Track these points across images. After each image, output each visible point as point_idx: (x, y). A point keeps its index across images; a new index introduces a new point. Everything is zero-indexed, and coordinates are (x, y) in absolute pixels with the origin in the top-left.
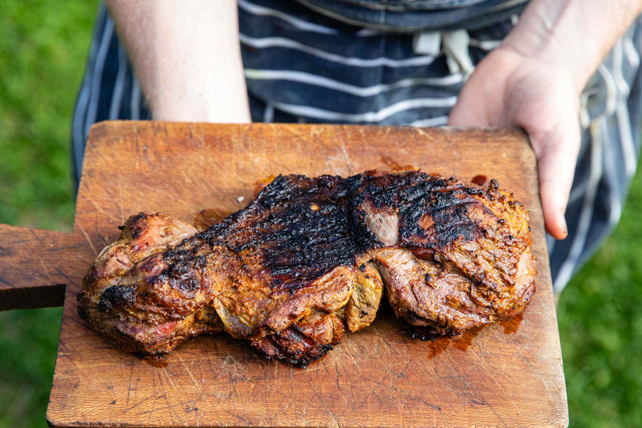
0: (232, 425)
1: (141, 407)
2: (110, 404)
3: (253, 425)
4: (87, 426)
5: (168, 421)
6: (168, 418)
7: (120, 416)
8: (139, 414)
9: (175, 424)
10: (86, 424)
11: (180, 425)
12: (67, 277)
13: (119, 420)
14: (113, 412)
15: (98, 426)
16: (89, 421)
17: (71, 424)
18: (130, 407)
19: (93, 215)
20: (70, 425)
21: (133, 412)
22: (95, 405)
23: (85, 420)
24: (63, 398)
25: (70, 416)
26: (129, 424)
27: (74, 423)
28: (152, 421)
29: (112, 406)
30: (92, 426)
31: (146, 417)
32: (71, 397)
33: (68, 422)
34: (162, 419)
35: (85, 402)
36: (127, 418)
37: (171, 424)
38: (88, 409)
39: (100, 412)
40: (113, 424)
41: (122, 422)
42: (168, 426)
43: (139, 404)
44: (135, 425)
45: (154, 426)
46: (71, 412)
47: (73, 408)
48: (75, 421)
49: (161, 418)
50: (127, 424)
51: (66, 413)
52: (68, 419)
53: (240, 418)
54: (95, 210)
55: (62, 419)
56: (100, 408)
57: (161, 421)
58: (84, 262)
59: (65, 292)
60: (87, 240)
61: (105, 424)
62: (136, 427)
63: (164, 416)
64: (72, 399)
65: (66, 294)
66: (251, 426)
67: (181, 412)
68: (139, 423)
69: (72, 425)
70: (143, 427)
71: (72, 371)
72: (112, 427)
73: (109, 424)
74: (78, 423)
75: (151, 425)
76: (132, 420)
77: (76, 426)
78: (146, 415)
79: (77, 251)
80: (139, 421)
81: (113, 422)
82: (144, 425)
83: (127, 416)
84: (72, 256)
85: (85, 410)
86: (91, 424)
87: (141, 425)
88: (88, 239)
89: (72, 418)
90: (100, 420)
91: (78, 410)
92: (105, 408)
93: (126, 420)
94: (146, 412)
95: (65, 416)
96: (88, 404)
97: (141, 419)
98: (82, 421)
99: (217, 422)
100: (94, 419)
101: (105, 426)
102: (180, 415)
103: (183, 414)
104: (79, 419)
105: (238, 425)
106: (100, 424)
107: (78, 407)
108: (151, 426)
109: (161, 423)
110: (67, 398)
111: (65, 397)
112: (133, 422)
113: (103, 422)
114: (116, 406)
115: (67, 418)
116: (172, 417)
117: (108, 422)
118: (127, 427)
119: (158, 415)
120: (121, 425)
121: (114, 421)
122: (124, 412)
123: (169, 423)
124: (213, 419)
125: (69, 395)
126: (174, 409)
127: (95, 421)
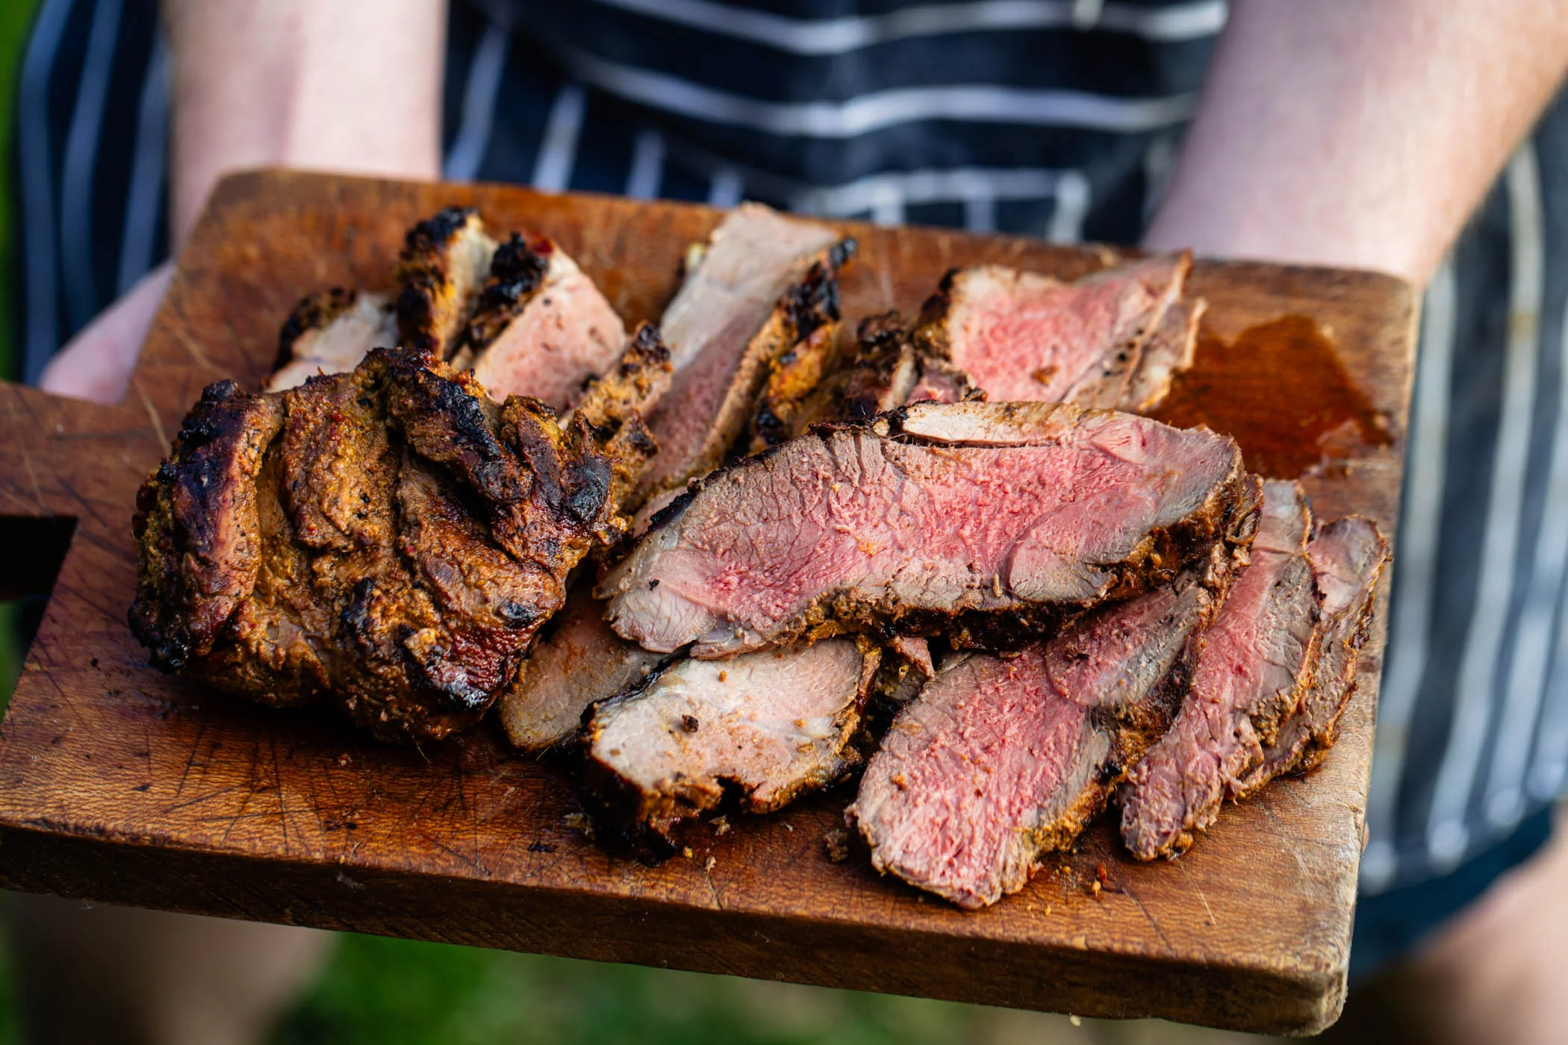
0: (439, 871)
1: (212, 805)
2: (134, 789)
3: (493, 878)
4: (66, 833)
5: (275, 843)
6: (276, 836)
7: (155, 819)
8: (203, 819)
9: (291, 853)
10: (66, 826)
11: (303, 856)
12: (84, 501)
13: (149, 826)
14: (138, 809)
15: (96, 836)
16: (74, 821)
17: (28, 821)
18: (183, 802)
20: (24, 826)
21: (191, 813)
22: (95, 787)
23: (63, 816)
24: (19, 763)
25: (30, 803)
26: (174, 838)
27: (35, 822)
28: (234, 840)
29: (139, 794)
30: (80, 834)
31: (221, 827)
32: (38, 764)
33: (20, 816)
34: (260, 838)
35: (73, 778)
36: (169, 824)
37: (280, 851)
38: (76, 793)
39: (107, 803)
40: (133, 834)
41: (156, 833)
42: (273, 855)
43: (207, 798)
44: (189, 845)
45: (236, 852)
46: (34, 797)
47: (41, 788)
48: (39, 816)
49: (258, 835)
50: (168, 839)
51: (18, 796)
52: (22, 811)
53: (462, 857)
54: (189, 360)
55: (8, 807)
56: (107, 795)
57: (257, 841)
59: (71, 534)
60: (154, 428)
61: (114, 830)
62: (191, 848)
63: (266, 831)
64: (40, 767)
65: (75, 539)
66: (487, 878)
67: (312, 827)
68: (200, 840)
69: (29, 826)
70: (208, 850)
71: (53, 707)
72: (129, 842)
73: (124, 834)
74: (46, 821)
75: (229, 848)
76: (184, 831)
77: (39, 828)
78: (220, 823)
80: (201, 834)
81: (135, 830)
82: (212, 847)
83: (172, 821)
85: (70, 795)
86: (77, 827)
87: (205, 845)
88: (157, 422)
89: (31, 810)
90: (102, 822)
91: (50, 793)
92: (121, 796)
93: (168, 828)
94: (221, 818)
95: (15, 801)
96: (79, 783)
97: (205, 831)
98: (56, 819)
99: (400, 859)
100: (88, 818)
101: (114, 839)
102: (308, 834)
103: (317, 833)
104: (50, 812)
105: (454, 872)
106: (101, 831)
107: (53, 787)
108: (229, 852)
109: (255, 845)
110: (28, 763)
111: (23, 761)
112: (183, 836)
113: (110, 826)
114: (149, 796)
115: (19, 808)
116: (285, 835)
117: (120, 828)
118: (167, 846)
119: (251, 828)
120: (154, 839)
121: (137, 827)
122: (167, 812)
123: (276, 847)
124: (390, 851)
125: (36, 759)
126: (296, 819)
127: (89, 823)
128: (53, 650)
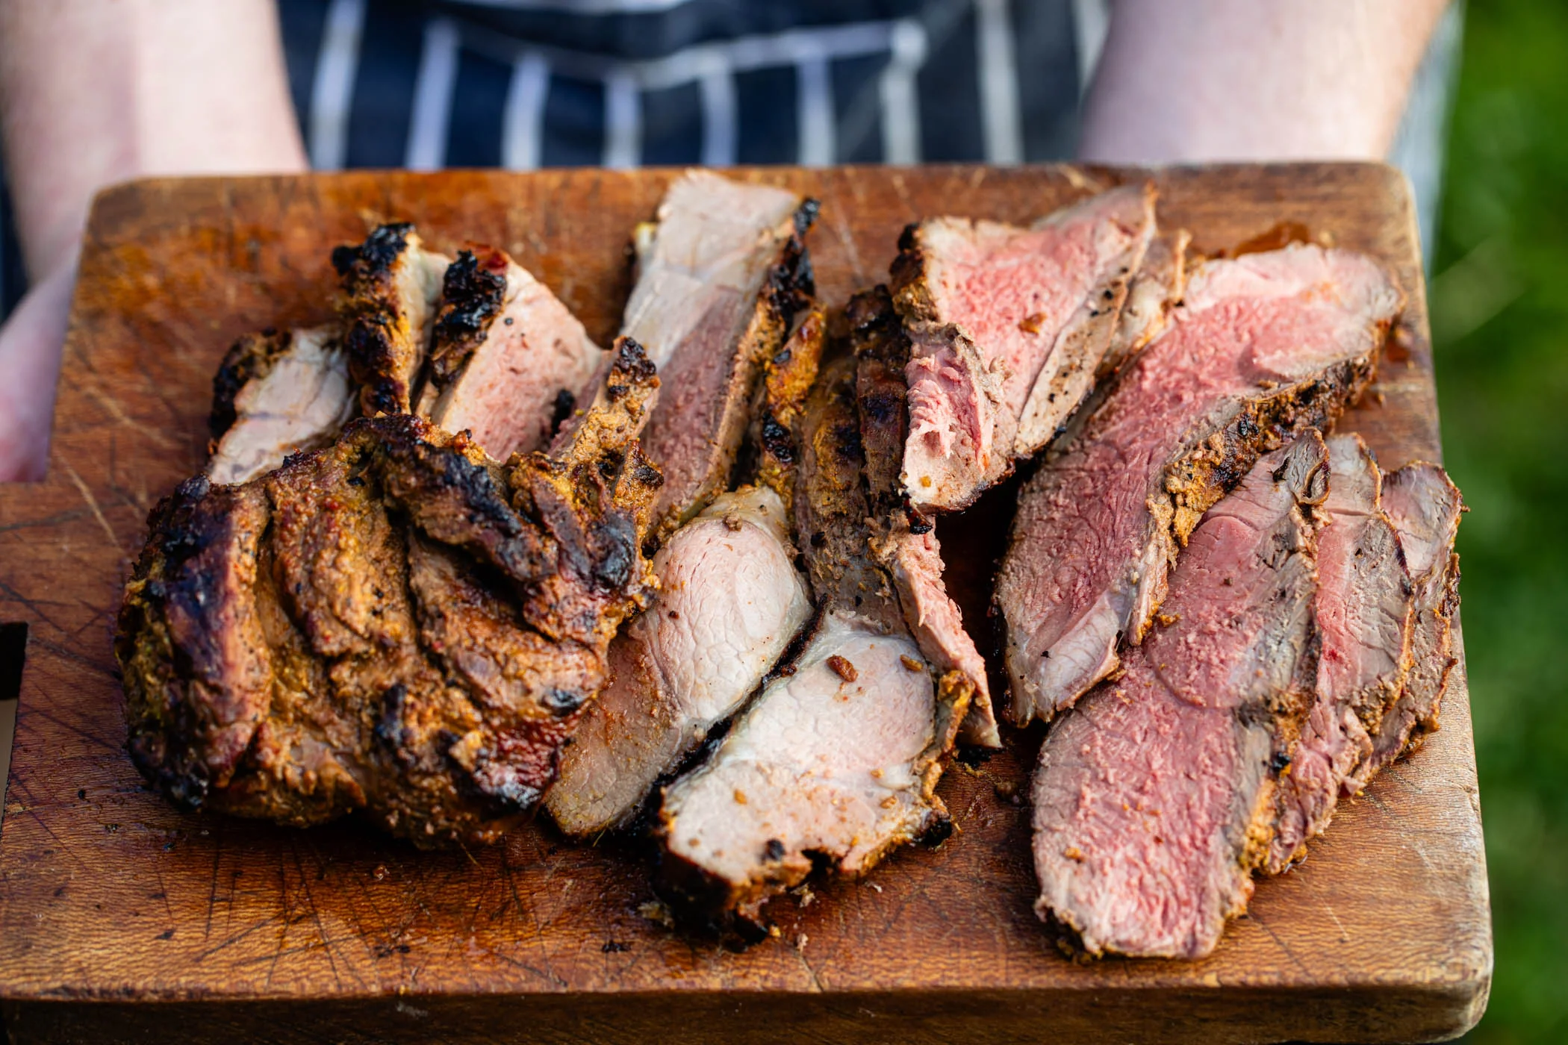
0: (509, 989)
1: (246, 945)
2: (158, 938)
3: (570, 989)
4: (93, 999)
5: (325, 980)
6: (324, 972)
7: (187, 970)
8: (241, 963)
9: (344, 990)
10: (90, 992)
11: (358, 992)
12: (29, 604)
13: (183, 980)
14: (166, 960)
15: (125, 998)
16: (98, 985)
17: (47, 991)
18: (213, 946)
19: (102, 434)
20: (43, 997)
21: (225, 958)
22: (114, 941)
23: (85, 981)
24: (22, 924)
25: (45, 971)
26: (213, 990)
27: (55, 991)
28: (280, 983)
29: (164, 943)
30: (107, 999)
31: (261, 970)
32: (44, 923)
33: (37, 987)
34: (307, 977)
35: (86, 934)
36: (204, 974)
37: (332, 988)
38: (94, 952)
39: (130, 959)
40: (165, 991)
41: (191, 986)
42: (324, 995)
43: (240, 938)
44: (231, 994)
45: (283, 996)
46: (48, 962)
47: (54, 951)
48: (58, 984)
49: (304, 974)
50: (206, 992)
51: (30, 964)
52: (38, 981)
53: (532, 969)
54: (108, 420)
55: (22, 979)
56: (128, 950)
57: (305, 981)
58: (78, 561)
59: (24, 645)
60: (86, 504)
61: (145, 990)
62: (233, 998)
63: (313, 967)
64: (48, 927)
65: (29, 650)
66: (563, 990)
67: (362, 956)
68: (242, 987)
69: (49, 997)
70: (252, 997)
71: (46, 852)
72: (164, 1000)
73: (155, 992)
74: (66, 989)
75: (275, 992)
76: (222, 980)
77: (60, 998)
78: (260, 965)
79: (58, 533)
80: (242, 981)
81: (168, 986)
82: (256, 994)
83: (206, 970)
84: (43, 547)
85: (87, 955)
86: (103, 992)
87: (248, 993)
88: (89, 499)
89: (48, 978)
90: (129, 982)
91: (66, 956)
92: (144, 949)
93: (203, 979)
94: (260, 959)
95: (28, 971)
96: (96, 940)
97: (245, 977)
98: (78, 985)
99: (465, 981)
100: (113, 979)
101: (146, 999)
102: (358, 965)
103: (368, 962)
104: (69, 978)
105: (526, 987)
106: (130, 992)
107: (67, 948)
108: (275, 997)
109: (303, 986)
110: (34, 924)
111: (28, 921)
112: (222, 986)
113: (140, 985)
114: (175, 944)
115: (34, 978)
116: (334, 969)
117: (151, 986)
118: (206, 999)
119: (296, 966)
120: (190, 993)
121: (169, 982)
122: (198, 960)
123: (327, 985)
124: (453, 973)
125: (41, 917)
126: (342, 950)
127: (115, 985)
128: (32, 785)
